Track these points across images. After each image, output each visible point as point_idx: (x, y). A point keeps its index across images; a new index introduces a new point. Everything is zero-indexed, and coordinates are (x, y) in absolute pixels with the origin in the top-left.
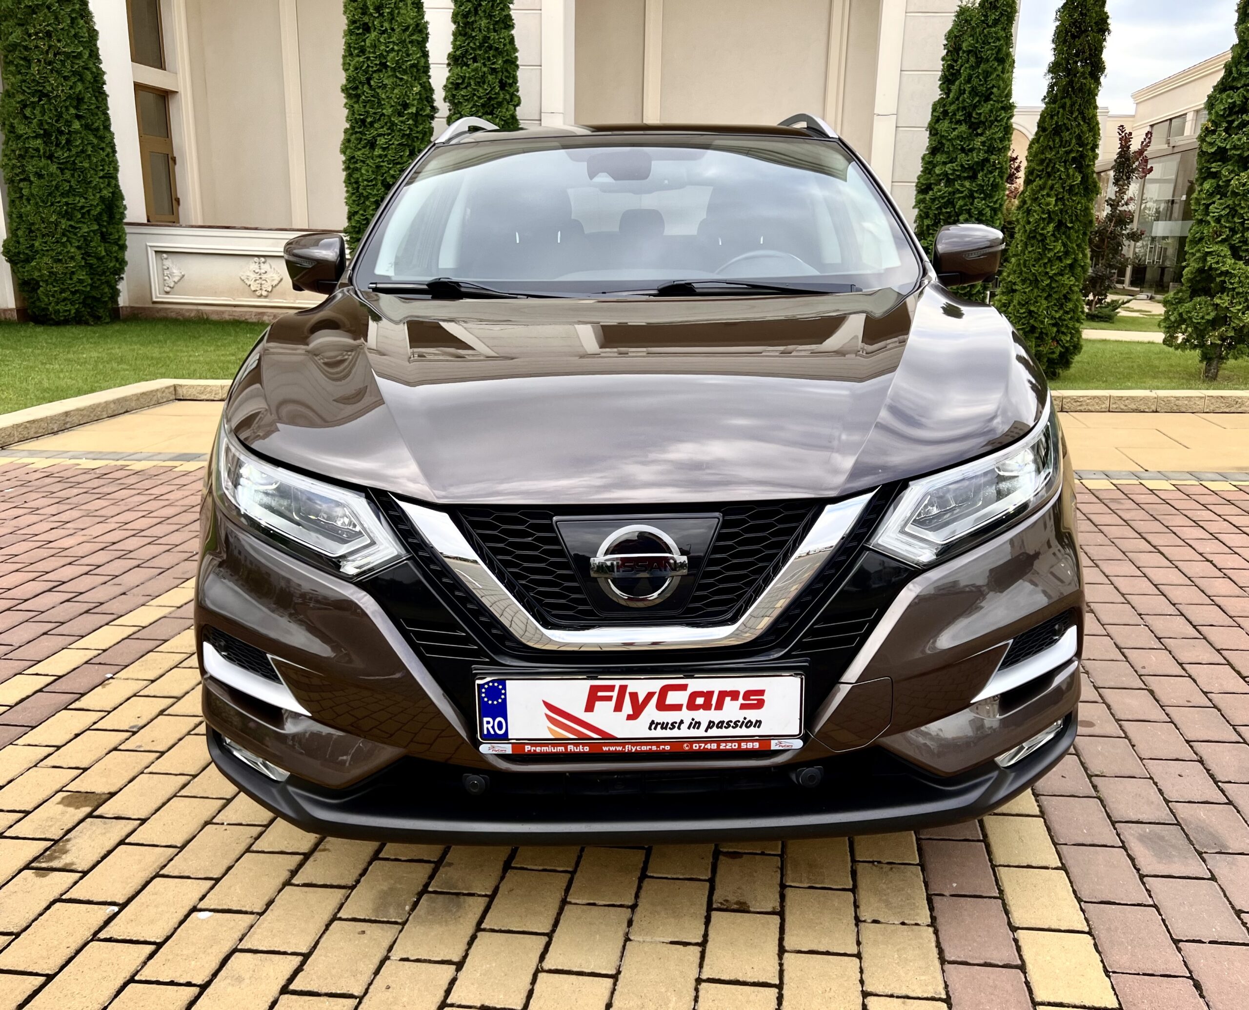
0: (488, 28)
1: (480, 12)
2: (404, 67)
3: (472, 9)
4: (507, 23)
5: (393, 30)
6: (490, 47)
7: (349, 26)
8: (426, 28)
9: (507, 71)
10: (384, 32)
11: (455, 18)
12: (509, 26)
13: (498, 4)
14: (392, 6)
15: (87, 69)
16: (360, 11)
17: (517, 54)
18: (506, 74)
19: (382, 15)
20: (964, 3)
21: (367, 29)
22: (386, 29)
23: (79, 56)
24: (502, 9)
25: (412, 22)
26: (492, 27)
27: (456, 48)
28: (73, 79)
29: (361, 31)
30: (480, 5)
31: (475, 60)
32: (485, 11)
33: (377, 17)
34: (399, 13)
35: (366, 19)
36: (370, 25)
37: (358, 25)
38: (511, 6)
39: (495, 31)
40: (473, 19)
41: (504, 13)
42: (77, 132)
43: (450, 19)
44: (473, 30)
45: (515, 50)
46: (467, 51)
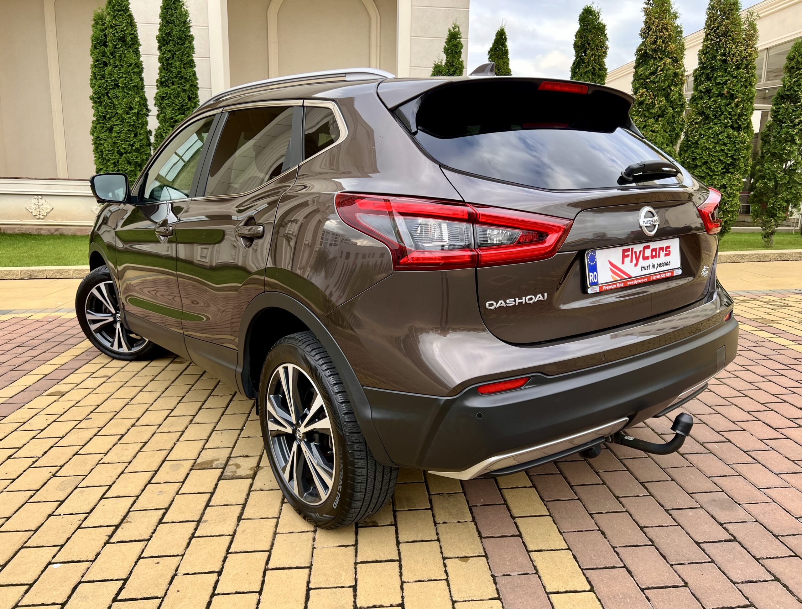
0: (180, 67)
1: (175, 58)
2: (129, 87)
3: (171, 56)
4: (191, 64)
5: (121, 65)
6: (182, 77)
7: (94, 62)
8: (142, 65)
9: (191, 90)
10: (116, 67)
11: (161, 60)
12: (192, 66)
13: (186, 54)
14: (121, 52)
16: (101, 54)
17: (197, 81)
18: (191, 92)
19: (114, 57)
20: (437, 63)
21: (105, 64)
22: (117, 65)
24: (188, 57)
25: (133, 62)
26: (182, 66)
27: (161, 77)
29: (102, 66)
30: (175, 54)
31: (173, 84)
32: (178, 57)
33: (112, 58)
34: (125, 57)
35: (105, 59)
36: (107, 62)
37: (100, 62)
38: (193, 55)
39: (185, 68)
40: (172, 61)
41: (189, 59)
43: (157, 61)
44: (172, 67)
45: (196, 79)
46: (168, 79)
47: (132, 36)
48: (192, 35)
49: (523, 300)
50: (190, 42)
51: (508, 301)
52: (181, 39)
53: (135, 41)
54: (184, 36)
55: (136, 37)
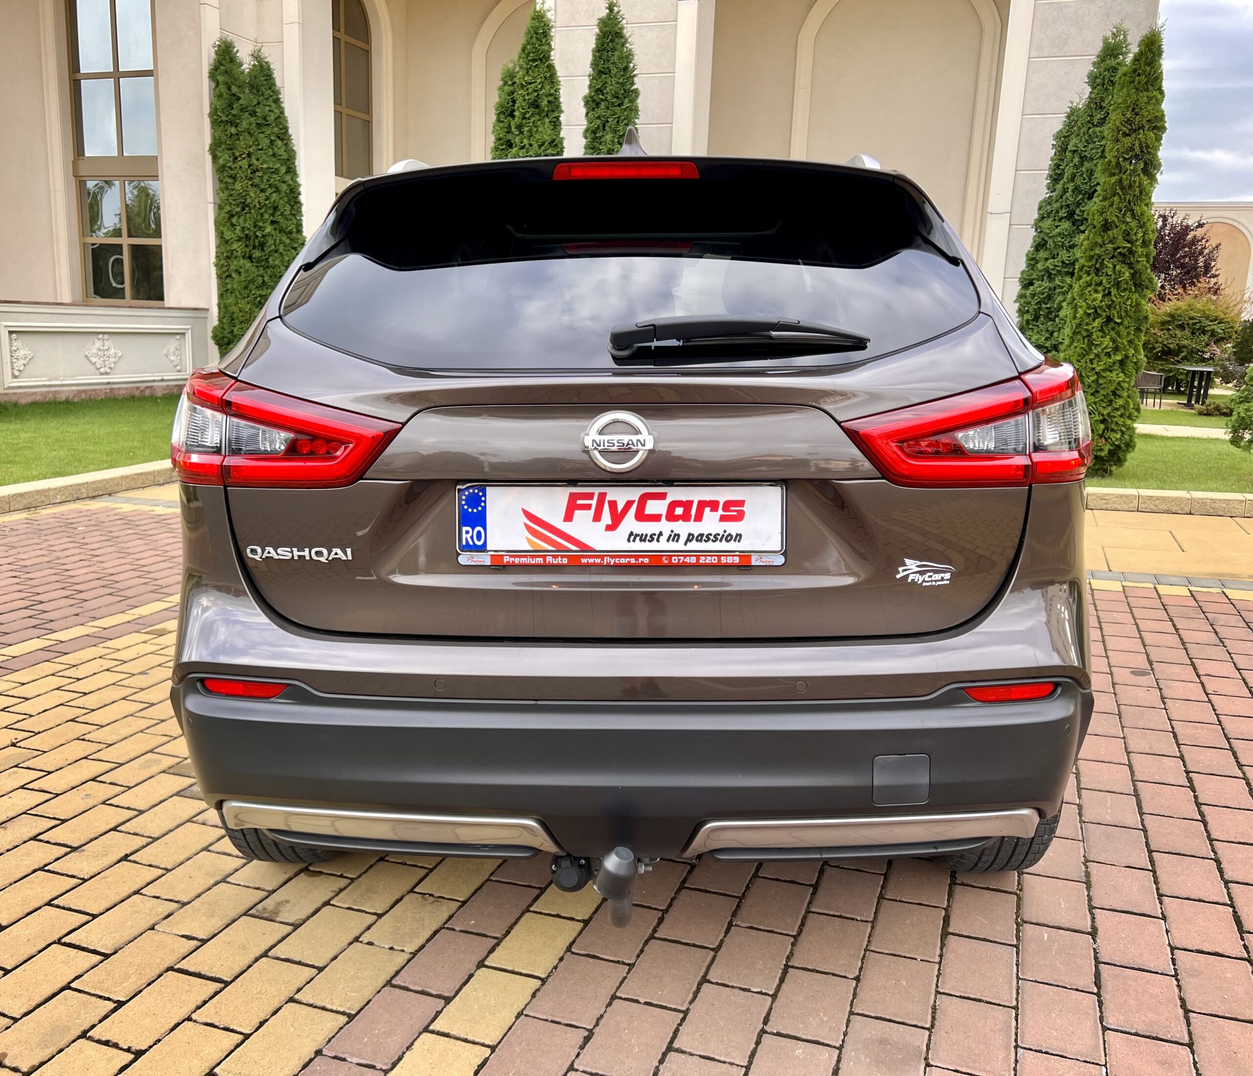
0: (613, 142)
1: (606, 128)
3: (601, 126)
5: (531, 145)
7: (495, 143)
8: (562, 143)
10: (523, 148)
11: (585, 133)
13: (623, 120)
14: (531, 125)
15: (284, 182)
16: (505, 130)
19: (522, 133)
20: (1074, 105)
21: (510, 145)
23: (277, 171)
24: (627, 124)
25: (548, 138)
26: (616, 140)
28: (269, 191)
29: (504, 147)
30: (608, 121)
32: (610, 127)
33: (518, 135)
34: (537, 131)
35: (510, 137)
36: (512, 141)
37: (502, 142)
38: (636, 120)
39: (619, 143)
40: (601, 134)
42: (269, 234)
43: (582, 135)
44: (600, 144)
47: (551, 98)
48: (637, 89)
49: (306, 553)
50: (633, 101)
51: (279, 551)
52: (617, 97)
53: (555, 105)
54: (622, 92)
55: (557, 99)
